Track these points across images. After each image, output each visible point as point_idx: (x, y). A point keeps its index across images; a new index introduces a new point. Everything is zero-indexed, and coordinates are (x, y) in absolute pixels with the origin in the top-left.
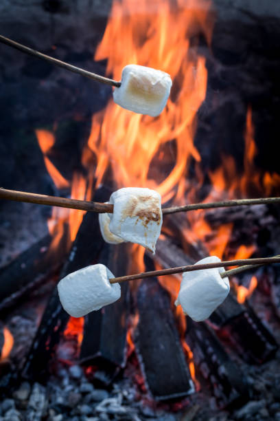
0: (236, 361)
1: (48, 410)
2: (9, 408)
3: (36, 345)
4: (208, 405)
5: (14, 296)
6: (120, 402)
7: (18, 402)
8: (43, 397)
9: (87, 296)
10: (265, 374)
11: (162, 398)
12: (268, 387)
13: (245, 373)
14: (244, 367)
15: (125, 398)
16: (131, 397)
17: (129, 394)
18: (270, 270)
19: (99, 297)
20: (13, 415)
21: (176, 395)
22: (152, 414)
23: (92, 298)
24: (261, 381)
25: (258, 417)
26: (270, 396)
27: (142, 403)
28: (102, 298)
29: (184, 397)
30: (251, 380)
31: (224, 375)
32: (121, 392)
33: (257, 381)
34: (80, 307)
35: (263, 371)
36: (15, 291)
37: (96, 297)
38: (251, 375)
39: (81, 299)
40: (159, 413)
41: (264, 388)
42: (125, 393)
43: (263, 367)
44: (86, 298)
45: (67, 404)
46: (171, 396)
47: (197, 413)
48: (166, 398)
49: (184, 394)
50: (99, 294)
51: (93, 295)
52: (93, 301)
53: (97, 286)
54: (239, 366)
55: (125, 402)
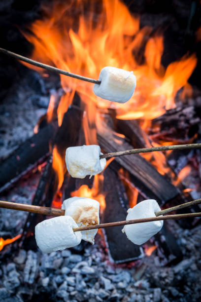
0: (173, 226)
1: (39, 272)
2: (12, 270)
3: (28, 224)
4: (153, 263)
5: (12, 181)
6: (90, 264)
7: (18, 266)
8: (35, 262)
9: (55, 237)
10: (194, 237)
11: (120, 261)
12: (197, 247)
13: (180, 236)
14: (179, 231)
15: (93, 260)
16: (98, 260)
17: (96, 257)
18: (198, 151)
19: (63, 239)
20: (14, 275)
21: (130, 259)
22: (113, 272)
23: (59, 239)
24: (192, 242)
25: (189, 271)
26: (198, 253)
27: (105, 263)
28: (66, 241)
29: (136, 260)
30: (184, 241)
31: (164, 242)
32: (91, 255)
33: (189, 242)
34: (49, 245)
35: (193, 234)
36: (12, 178)
37: (61, 239)
38: (184, 237)
39: (51, 239)
40: (118, 271)
41: (194, 248)
42: (94, 257)
43: (193, 231)
44: (54, 239)
45: (52, 267)
46: (127, 260)
47: (146, 270)
48: (123, 261)
49: (136, 258)
50: (64, 238)
51: (59, 237)
52: (59, 242)
53: (63, 231)
54: (175, 230)
55: (94, 263)
